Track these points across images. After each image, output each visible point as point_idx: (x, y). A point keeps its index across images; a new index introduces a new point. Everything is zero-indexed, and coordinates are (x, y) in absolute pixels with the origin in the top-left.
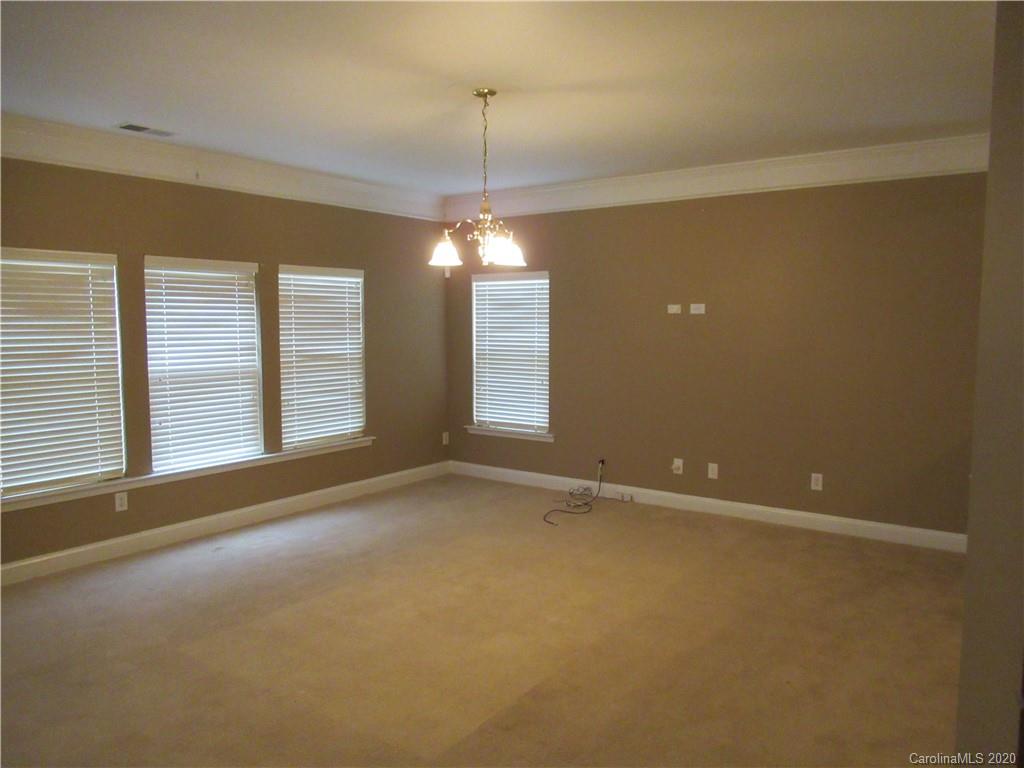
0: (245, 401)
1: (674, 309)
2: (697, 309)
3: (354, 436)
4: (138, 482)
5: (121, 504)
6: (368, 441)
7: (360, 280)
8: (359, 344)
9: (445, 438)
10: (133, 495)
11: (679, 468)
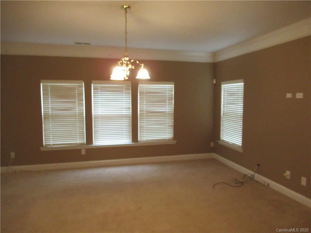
0: (126, 125)
1: (289, 96)
2: (300, 96)
3: (169, 140)
4: (89, 146)
5: (83, 152)
6: (175, 142)
7: (173, 86)
8: (172, 108)
9: (212, 144)
10: (87, 150)
11: (288, 176)
